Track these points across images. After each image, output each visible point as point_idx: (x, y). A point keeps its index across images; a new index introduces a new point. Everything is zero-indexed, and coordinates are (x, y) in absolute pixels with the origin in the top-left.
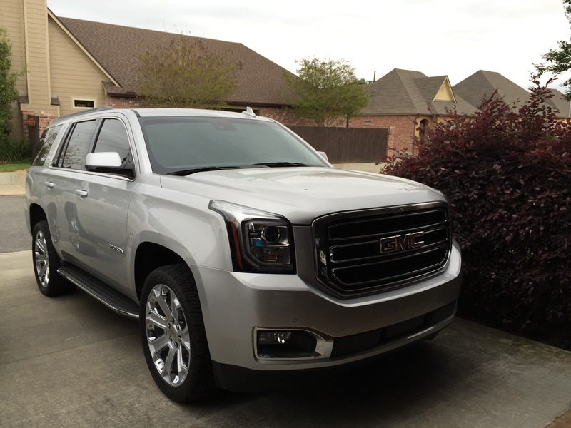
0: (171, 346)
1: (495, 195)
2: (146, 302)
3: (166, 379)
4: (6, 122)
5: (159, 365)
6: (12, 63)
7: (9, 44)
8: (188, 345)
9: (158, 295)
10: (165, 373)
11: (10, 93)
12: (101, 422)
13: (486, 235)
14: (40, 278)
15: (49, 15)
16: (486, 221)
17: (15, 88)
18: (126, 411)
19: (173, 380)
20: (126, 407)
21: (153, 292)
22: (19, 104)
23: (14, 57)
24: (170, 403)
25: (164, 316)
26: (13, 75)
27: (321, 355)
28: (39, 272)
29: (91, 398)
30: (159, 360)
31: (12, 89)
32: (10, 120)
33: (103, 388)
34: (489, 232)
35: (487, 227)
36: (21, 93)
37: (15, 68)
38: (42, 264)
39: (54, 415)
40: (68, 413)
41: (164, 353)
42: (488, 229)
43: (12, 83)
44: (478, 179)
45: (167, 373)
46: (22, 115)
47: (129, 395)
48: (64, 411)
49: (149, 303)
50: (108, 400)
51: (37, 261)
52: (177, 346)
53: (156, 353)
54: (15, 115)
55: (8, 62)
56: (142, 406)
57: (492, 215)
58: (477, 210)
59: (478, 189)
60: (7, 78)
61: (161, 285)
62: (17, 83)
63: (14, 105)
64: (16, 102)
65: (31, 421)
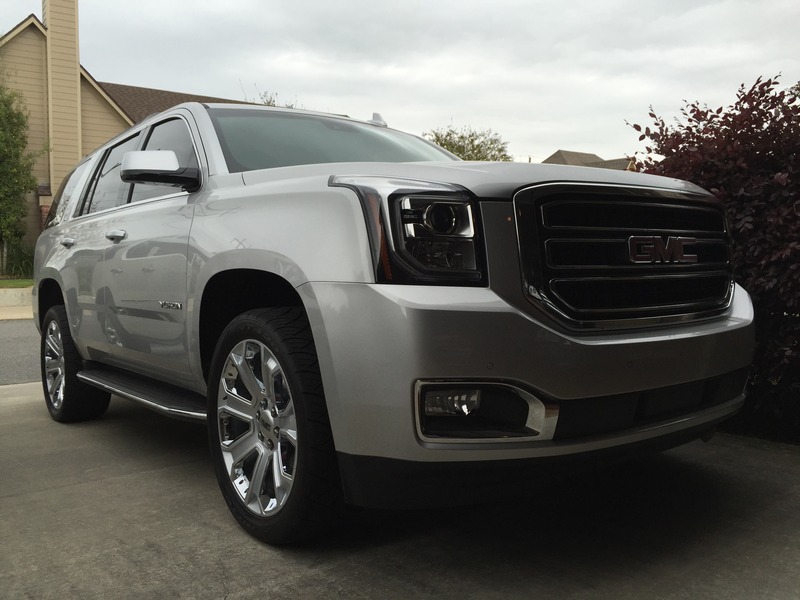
0: (262, 450)
1: (781, 222)
2: (219, 380)
3: (254, 508)
4: (19, 221)
5: (241, 486)
6: (28, 140)
7: (25, 113)
8: (292, 434)
9: (239, 362)
10: (251, 498)
11: (24, 180)
12: (138, 575)
13: (771, 285)
14: (51, 397)
15: (82, 75)
16: (769, 265)
17: (32, 173)
18: (182, 559)
19: (265, 507)
20: (182, 553)
21: (231, 359)
22: (37, 197)
23: (32, 131)
24: (260, 547)
25: (250, 398)
26: (30, 156)
27: (538, 433)
28: (49, 387)
29: (121, 542)
30: (242, 478)
31: (28, 175)
32: (23, 219)
33: (143, 529)
34: (775, 281)
35: (771, 273)
36: (41, 182)
37: (33, 146)
38: (55, 374)
39: (55, 567)
40: (81, 564)
41: (248, 465)
42: (773, 277)
43: (29, 167)
44: (750, 199)
45: (255, 496)
46: (41, 211)
47: (189, 538)
48: (73, 561)
49: (223, 380)
50: (150, 546)
51: (47, 371)
52: (272, 447)
53: (234, 466)
54: (31, 212)
55: (24, 138)
56: (211, 552)
57: (778, 254)
58: (751, 249)
59: (751, 215)
60: (21, 159)
61: (244, 342)
62: (35, 167)
63: (30, 196)
64: (33, 193)
65: (12, 576)
